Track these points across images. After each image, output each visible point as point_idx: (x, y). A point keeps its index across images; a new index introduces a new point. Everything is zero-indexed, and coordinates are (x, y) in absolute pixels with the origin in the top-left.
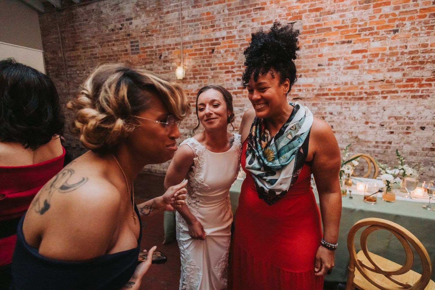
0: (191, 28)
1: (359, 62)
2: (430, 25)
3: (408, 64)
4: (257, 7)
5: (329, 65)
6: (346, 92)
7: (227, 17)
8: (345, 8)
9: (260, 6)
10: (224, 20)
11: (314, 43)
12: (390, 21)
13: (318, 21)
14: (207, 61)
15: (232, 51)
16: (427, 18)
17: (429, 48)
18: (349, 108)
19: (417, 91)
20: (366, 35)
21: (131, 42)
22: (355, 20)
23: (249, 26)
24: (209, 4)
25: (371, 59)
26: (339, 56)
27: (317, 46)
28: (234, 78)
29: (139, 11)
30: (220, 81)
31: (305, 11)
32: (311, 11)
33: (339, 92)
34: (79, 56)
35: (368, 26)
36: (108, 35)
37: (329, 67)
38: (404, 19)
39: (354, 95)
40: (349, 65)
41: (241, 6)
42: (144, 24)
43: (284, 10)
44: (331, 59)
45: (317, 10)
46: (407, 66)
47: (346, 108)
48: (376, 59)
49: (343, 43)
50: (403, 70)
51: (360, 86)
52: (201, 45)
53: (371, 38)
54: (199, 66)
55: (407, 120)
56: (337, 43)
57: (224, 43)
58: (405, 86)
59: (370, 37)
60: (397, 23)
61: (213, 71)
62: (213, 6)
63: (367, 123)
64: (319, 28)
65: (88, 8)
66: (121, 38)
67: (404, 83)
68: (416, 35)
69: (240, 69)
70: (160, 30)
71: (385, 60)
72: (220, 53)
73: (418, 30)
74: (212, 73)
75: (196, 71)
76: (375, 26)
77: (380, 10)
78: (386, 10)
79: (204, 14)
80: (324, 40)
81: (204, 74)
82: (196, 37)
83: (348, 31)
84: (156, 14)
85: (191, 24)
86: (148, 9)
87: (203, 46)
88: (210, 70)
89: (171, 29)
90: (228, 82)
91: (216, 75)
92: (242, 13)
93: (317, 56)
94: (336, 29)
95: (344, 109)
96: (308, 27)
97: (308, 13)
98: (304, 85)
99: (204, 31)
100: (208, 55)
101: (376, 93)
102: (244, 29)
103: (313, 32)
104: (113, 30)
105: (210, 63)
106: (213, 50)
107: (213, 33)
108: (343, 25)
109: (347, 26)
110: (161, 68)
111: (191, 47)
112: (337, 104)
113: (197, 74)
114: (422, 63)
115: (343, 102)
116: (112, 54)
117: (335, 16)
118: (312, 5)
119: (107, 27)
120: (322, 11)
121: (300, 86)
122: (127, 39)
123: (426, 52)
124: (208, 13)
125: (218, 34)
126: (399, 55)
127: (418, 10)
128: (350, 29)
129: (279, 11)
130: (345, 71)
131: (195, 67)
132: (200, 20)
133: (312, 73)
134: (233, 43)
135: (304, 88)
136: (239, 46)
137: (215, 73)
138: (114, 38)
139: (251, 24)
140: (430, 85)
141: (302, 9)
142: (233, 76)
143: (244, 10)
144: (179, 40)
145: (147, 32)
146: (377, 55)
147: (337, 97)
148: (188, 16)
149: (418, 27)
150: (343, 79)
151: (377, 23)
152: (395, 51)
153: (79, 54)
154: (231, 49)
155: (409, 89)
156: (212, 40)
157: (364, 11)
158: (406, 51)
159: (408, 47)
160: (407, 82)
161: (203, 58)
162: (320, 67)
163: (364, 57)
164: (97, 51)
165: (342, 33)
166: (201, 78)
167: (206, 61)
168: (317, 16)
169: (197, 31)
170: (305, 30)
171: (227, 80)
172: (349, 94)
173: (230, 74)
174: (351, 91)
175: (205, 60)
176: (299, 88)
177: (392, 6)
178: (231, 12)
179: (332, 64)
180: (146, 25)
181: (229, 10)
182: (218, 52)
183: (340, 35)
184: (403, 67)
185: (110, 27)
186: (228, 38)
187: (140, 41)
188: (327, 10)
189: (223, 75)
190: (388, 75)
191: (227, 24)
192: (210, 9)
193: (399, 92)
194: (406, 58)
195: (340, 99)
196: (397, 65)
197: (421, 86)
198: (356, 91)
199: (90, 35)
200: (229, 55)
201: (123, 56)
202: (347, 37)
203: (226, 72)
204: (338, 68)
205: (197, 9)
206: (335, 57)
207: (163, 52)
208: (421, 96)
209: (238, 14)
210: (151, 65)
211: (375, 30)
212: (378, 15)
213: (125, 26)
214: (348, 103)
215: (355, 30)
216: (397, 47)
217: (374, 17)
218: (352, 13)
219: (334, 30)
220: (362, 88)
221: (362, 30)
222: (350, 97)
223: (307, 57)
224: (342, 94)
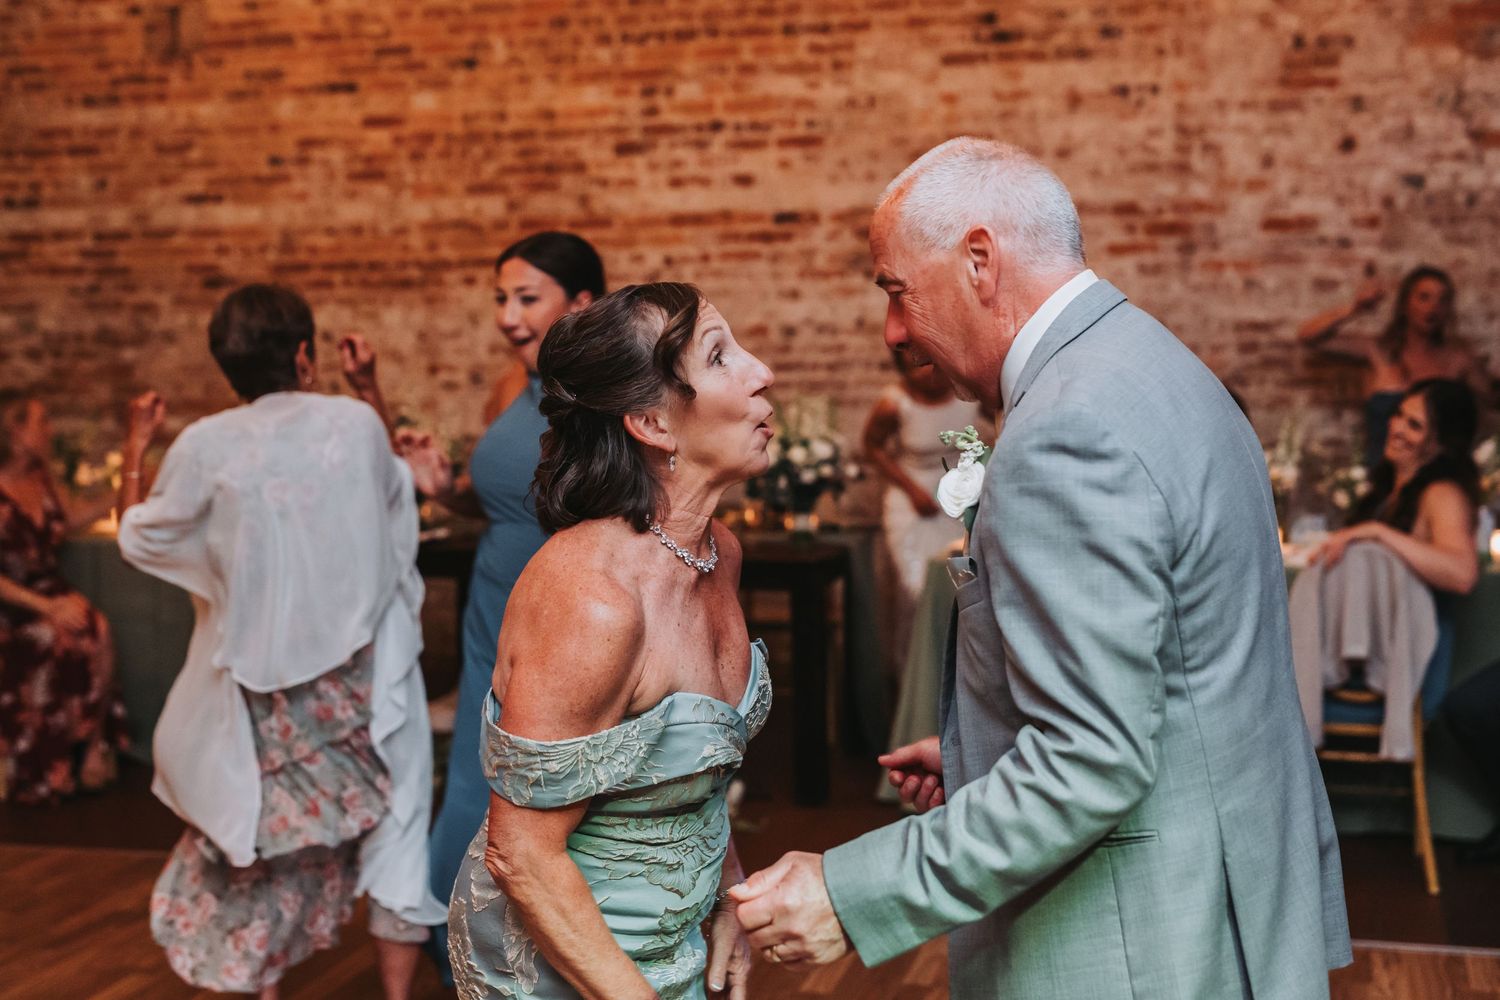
1: (388, 157)
2: (554, 51)
3: (516, 170)
5: (301, 162)
6: (363, 258)
11: (251, 84)
12: (455, 30)
16: (542, 31)
17: (561, 124)
18: (378, 317)
20: (392, 69)
22: (358, 17)
25: (416, 148)
26: (327, 133)
27: (257, 94)
33: (342, 259)
35: (395, 41)
38: (483, 29)
39: (385, 270)
40: (359, 167)
44: (307, 143)
46: (514, 178)
48: (431, 151)
49: (333, 88)
50: (505, 190)
51: (400, 241)
53: (409, 79)
56: (315, 90)
59: (405, 76)
60: (469, 38)
63: (433, 370)
64: (258, 31)
68: (522, 79)
71: (456, 155)
73: (523, 64)
76: (415, 43)
83: (343, 53)
93: (262, 128)
94: (309, 41)
96: (224, 27)
101: (446, 265)
103: (240, 44)
108: (326, 30)
109: (337, 36)
112: (341, 302)
114: (548, 169)
115: (358, 296)
123: (554, 135)
126: (489, 142)
128: (346, 44)
130: (350, 186)
133: (252, 186)
135: (235, 242)
147: (338, 277)
149: (525, 56)
150: (349, 213)
151: (420, 33)
152: (477, 127)
158: (503, 129)
159: (509, 117)
162: (275, 169)
165: (327, 55)
170: (217, 37)
172: (374, 266)
174: (376, 257)
176: (217, 242)
179: (309, 161)
183: (321, 61)
184: (504, 179)
190: (470, 205)
194: (508, 153)
195: (346, 283)
196: (489, 170)
198: (392, 256)
202: (346, 70)
204: (328, 175)
211: (417, 56)
214: (371, 301)
215: (361, 52)
216: (478, 115)
219: (303, 45)
220: (406, 248)
221: (382, 52)
222: (376, 277)
223: (233, 130)
224: (350, 266)
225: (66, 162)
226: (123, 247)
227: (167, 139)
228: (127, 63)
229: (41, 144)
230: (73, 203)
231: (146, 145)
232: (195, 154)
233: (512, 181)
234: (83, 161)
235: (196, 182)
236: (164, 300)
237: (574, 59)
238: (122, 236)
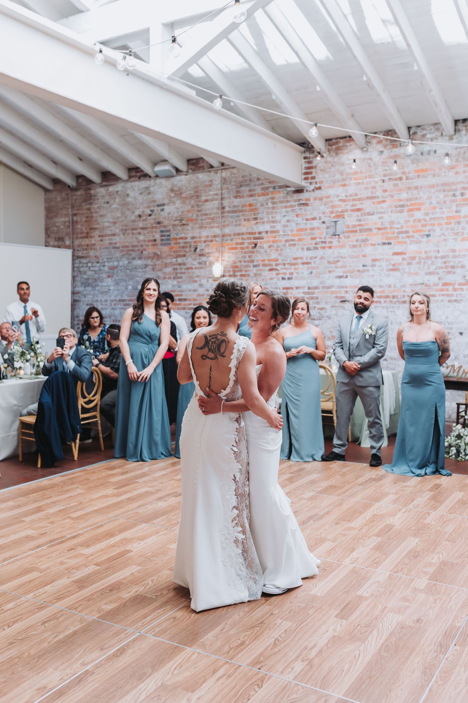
0: (231, 219)
1: (400, 264)
2: (456, 231)
3: (442, 268)
4: (301, 202)
5: (373, 266)
6: (391, 295)
7: (271, 210)
8: (383, 211)
9: (304, 202)
10: (267, 213)
11: (358, 243)
12: (423, 226)
13: (360, 221)
14: (249, 257)
15: (276, 246)
16: (452, 225)
17: (457, 253)
18: (395, 312)
19: (452, 295)
20: (403, 238)
21: (162, 232)
22: (392, 222)
23: (293, 221)
24: (251, 196)
25: (410, 261)
26: (381, 257)
27: (360, 246)
28: (278, 276)
29: (173, 197)
30: (263, 279)
31: (346, 211)
32: (352, 210)
33: (384, 295)
34: (94, 245)
35: (404, 230)
36: (134, 221)
37: (374, 268)
38: (433, 225)
39: (397, 298)
40: (391, 267)
41: (286, 200)
42: (178, 212)
43: (328, 208)
44: (374, 260)
45: (358, 210)
46: (441, 270)
47: (392, 312)
48: (414, 262)
49: (384, 244)
50: (438, 274)
51: (403, 289)
52: (243, 239)
54: (240, 262)
55: (447, 325)
56: (378, 244)
57: (268, 237)
58: (442, 290)
59: (407, 240)
60: (428, 228)
61: (255, 269)
62: (257, 197)
64: (361, 228)
65: (111, 189)
66: (149, 226)
67: (440, 287)
68: (445, 240)
69: (285, 267)
70: (197, 220)
71: (422, 263)
72: (263, 248)
73: (446, 236)
74: (255, 270)
75: (237, 267)
76: (411, 230)
77: (412, 216)
78: (418, 215)
79: (246, 205)
80: (366, 240)
81: (246, 271)
82: (237, 230)
83: (387, 233)
84: (192, 202)
85: (233, 214)
86: (184, 195)
87: (244, 240)
88: (252, 266)
89: (209, 218)
90: (272, 281)
91: (259, 272)
92: (286, 207)
93: (361, 256)
94: (377, 230)
95: (390, 313)
96: (351, 226)
97: (350, 212)
98: (350, 287)
99: (246, 223)
100: (251, 249)
102: (288, 223)
103: (355, 231)
104: (140, 216)
105: (253, 258)
106: (256, 245)
107: (256, 226)
108: (382, 227)
109: (386, 228)
110: (196, 263)
111: (232, 240)
112: (383, 307)
113: (236, 271)
114: (453, 267)
115: (389, 306)
116: (136, 244)
117: (375, 218)
118: (353, 205)
119: (133, 212)
120: (362, 212)
121: (346, 287)
122: (156, 227)
123: (454, 257)
124: (250, 205)
125: (261, 228)
126: (433, 259)
127: (445, 217)
128: (389, 230)
129: (323, 208)
130: (388, 273)
131: (235, 263)
132: (242, 211)
133: (357, 273)
134: (277, 238)
135: (351, 290)
136: (284, 242)
137: (258, 270)
138: (141, 225)
139: (296, 219)
140: (462, 289)
141: (344, 208)
142: (277, 274)
143: (288, 204)
144: (217, 231)
145: (181, 220)
146: (414, 258)
147: (382, 300)
148: (229, 207)
149: (446, 233)
150: (387, 281)
151: (412, 227)
152: (429, 255)
153: (93, 242)
154: (275, 245)
155: (445, 293)
156: (255, 233)
157: (399, 214)
158: (438, 255)
159: (440, 251)
160: (443, 285)
161: (245, 253)
162: (365, 268)
163: (404, 259)
164: (116, 239)
165: (382, 234)
166: (241, 275)
167: (247, 257)
168: (358, 216)
169: (238, 223)
170: (348, 229)
171: (271, 279)
172: (394, 297)
173: (274, 272)
174: (395, 294)
175: (247, 255)
176: (345, 290)
177: (423, 211)
178: (275, 206)
179: (375, 265)
180: (180, 213)
181: (273, 203)
182: (261, 247)
183: (380, 236)
184: (438, 270)
185: (137, 213)
186: (272, 232)
187: (172, 230)
188: (367, 210)
189: (266, 274)
191: (270, 218)
192: (253, 200)
193: (437, 295)
194: (439, 263)
195: (385, 302)
196: (432, 268)
197: (455, 290)
198: (400, 294)
199: (111, 220)
200: (273, 251)
201: (150, 247)
202: (387, 238)
203: (271, 270)
204: (381, 270)
205: (238, 200)
206: (378, 258)
207: (199, 244)
208: (456, 301)
209: (282, 208)
210: (184, 259)
211: (411, 234)
212: (412, 220)
213: (155, 212)
214: (393, 307)
215: (394, 233)
216: (430, 251)
217: (408, 221)
218: (390, 216)
219: (375, 231)
220: (404, 291)
221: (400, 233)
222: (395, 300)
223: (352, 257)
224: (387, 297)
225: (301, 266)
226: (316, 291)
227: (331, 260)
228: (320, 238)
229: (293, 261)
230: (302, 278)
231: (325, 261)
232: (339, 264)
233: (440, 271)
234: (306, 266)
235: (340, 272)
236: (328, 307)
237: (463, 234)
238: (316, 288)
